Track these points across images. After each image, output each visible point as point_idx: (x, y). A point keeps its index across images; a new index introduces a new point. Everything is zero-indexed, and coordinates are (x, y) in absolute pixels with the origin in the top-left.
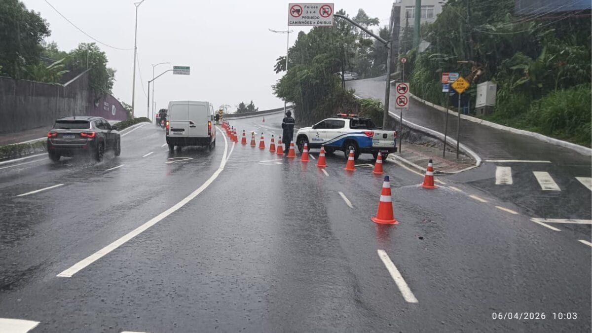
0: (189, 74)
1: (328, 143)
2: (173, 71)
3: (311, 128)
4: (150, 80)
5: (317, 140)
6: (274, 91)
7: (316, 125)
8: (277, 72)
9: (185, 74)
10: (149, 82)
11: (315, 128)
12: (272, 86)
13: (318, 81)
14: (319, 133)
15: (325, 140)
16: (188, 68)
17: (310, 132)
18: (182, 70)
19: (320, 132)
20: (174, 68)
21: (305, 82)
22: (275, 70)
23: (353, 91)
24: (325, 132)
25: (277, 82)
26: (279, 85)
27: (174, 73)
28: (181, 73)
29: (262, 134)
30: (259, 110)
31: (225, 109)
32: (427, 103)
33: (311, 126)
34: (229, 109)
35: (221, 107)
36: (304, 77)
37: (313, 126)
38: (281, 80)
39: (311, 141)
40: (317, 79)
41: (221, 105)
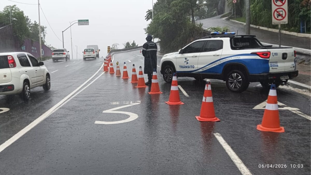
0: (88, 25)
1: (201, 70)
2: (78, 23)
3: (178, 52)
4: (63, 31)
5: (186, 67)
6: (145, 32)
7: (183, 49)
8: (147, 20)
9: (86, 25)
10: (63, 32)
11: (183, 52)
12: (144, 29)
13: (175, 21)
14: (188, 59)
15: (196, 67)
16: (88, 20)
17: (176, 58)
18: (83, 22)
19: (190, 57)
20: (78, 21)
21: (165, 23)
22: (146, 19)
23: (201, 25)
24: (196, 56)
25: (147, 26)
26: (148, 28)
27: (79, 25)
28: (83, 25)
29: (125, 63)
30: (139, 46)
31: (116, 46)
32: (261, 28)
33: (177, 51)
34: (118, 46)
35: (113, 45)
36: (165, 18)
37: (180, 50)
38: (150, 25)
39: (178, 69)
40: (174, 20)
41: (113, 44)
